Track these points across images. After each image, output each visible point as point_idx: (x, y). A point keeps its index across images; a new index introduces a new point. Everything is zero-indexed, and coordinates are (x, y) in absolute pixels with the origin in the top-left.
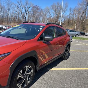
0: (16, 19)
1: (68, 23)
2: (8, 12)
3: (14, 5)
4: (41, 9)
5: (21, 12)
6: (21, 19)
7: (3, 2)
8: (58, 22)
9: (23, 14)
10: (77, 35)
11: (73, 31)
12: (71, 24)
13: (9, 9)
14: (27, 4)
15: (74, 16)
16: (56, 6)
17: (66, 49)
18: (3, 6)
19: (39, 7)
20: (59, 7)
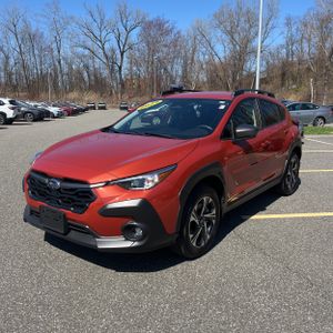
0: (85, 74)
1: (283, 75)
2: (56, 53)
3: (74, 24)
4: (175, 31)
5: (103, 49)
6: (105, 73)
7: (36, 15)
8: (244, 73)
9: (109, 54)
10: (321, 121)
11: (304, 105)
12: (294, 79)
13: (58, 41)
14: (123, 15)
15: (305, 45)
16: (230, 16)
17: (289, 163)
18: (37, 30)
19: (166, 25)
20: (242, 19)
